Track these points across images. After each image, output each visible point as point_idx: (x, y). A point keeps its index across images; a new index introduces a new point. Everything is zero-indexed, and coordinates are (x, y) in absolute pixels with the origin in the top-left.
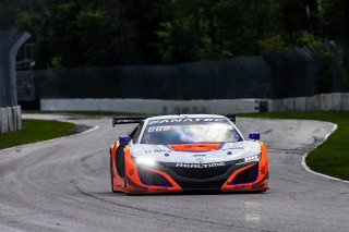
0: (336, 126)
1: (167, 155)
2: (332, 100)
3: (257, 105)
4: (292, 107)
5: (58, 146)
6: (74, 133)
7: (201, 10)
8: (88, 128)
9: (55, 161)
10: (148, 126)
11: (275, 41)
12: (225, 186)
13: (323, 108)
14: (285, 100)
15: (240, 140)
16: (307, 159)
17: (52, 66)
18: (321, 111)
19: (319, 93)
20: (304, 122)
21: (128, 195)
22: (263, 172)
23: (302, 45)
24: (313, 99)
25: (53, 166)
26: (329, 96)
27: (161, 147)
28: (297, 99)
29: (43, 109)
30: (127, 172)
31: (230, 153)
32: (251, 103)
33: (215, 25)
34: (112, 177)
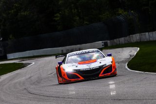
0: (139, 49)
1: (77, 67)
2: (136, 37)
3: (103, 44)
4: (118, 43)
5: (17, 74)
6: (23, 67)
7: (73, 5)
8: (29, 64)
9: (17, 81)
10: (69, 56)
11: (107, 14)
12: (100, 75)
13: (132, 41)
14: (115, 40)
15: (104, 57)
16: (128, 65)
17: (10, 39)
18: (131, 43)
19: (130, 35)
20: (124, 49)
21: (64, 84)
22: (114, 68)
23: (119, 15)
24: (127, 38)
25: (16, 83)
26: (134, 36)
27: (74, 64)
28: (120, 39)
29: (8, 58)
30: (62, 75)
31: (100, 63)
32: (100, 43)
33: (80, 11)
34: (58, 78)
